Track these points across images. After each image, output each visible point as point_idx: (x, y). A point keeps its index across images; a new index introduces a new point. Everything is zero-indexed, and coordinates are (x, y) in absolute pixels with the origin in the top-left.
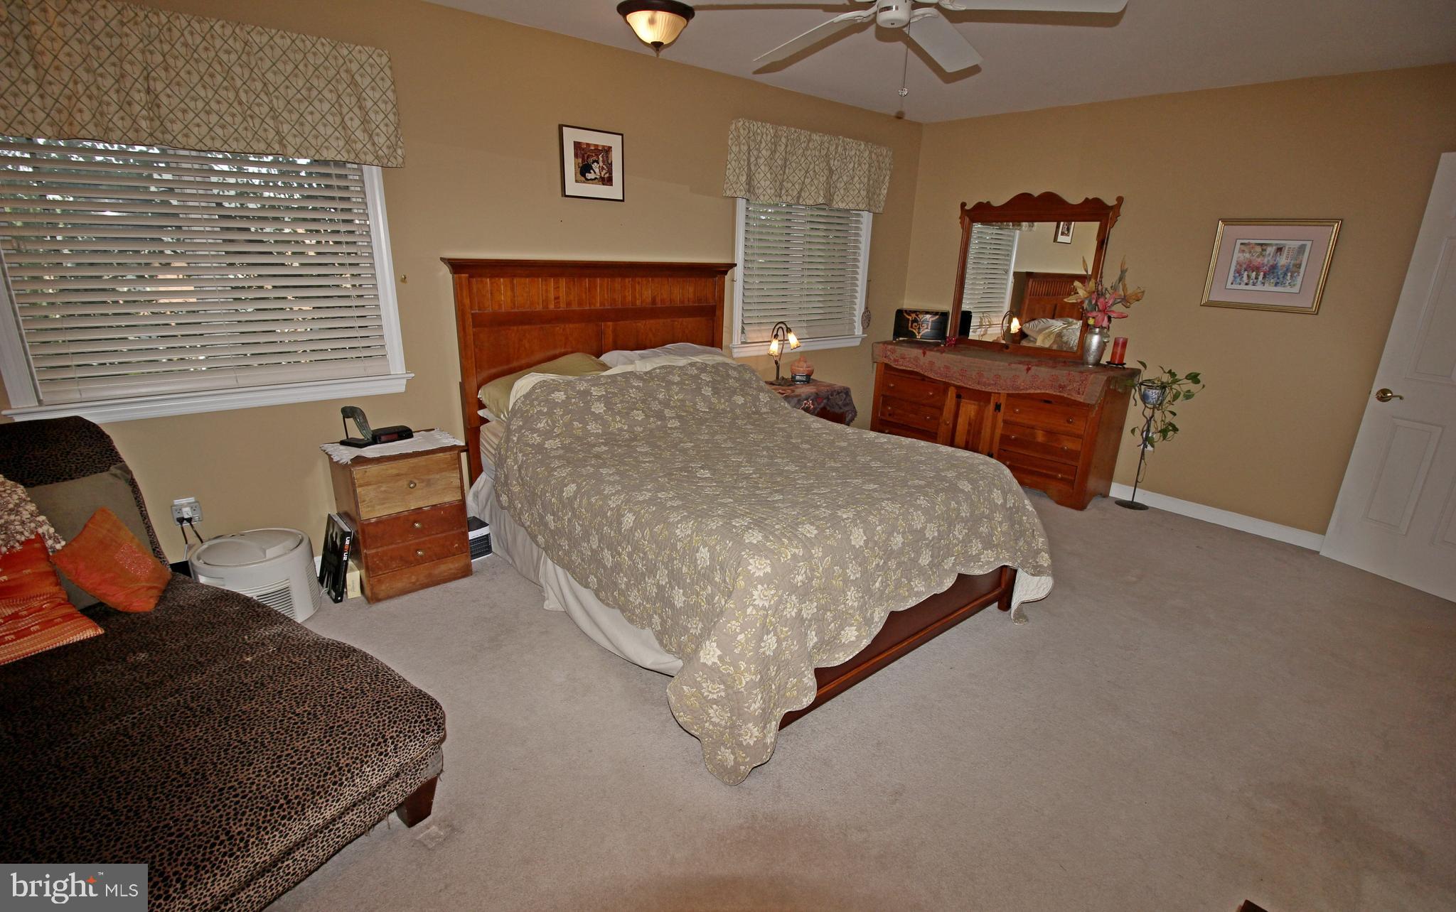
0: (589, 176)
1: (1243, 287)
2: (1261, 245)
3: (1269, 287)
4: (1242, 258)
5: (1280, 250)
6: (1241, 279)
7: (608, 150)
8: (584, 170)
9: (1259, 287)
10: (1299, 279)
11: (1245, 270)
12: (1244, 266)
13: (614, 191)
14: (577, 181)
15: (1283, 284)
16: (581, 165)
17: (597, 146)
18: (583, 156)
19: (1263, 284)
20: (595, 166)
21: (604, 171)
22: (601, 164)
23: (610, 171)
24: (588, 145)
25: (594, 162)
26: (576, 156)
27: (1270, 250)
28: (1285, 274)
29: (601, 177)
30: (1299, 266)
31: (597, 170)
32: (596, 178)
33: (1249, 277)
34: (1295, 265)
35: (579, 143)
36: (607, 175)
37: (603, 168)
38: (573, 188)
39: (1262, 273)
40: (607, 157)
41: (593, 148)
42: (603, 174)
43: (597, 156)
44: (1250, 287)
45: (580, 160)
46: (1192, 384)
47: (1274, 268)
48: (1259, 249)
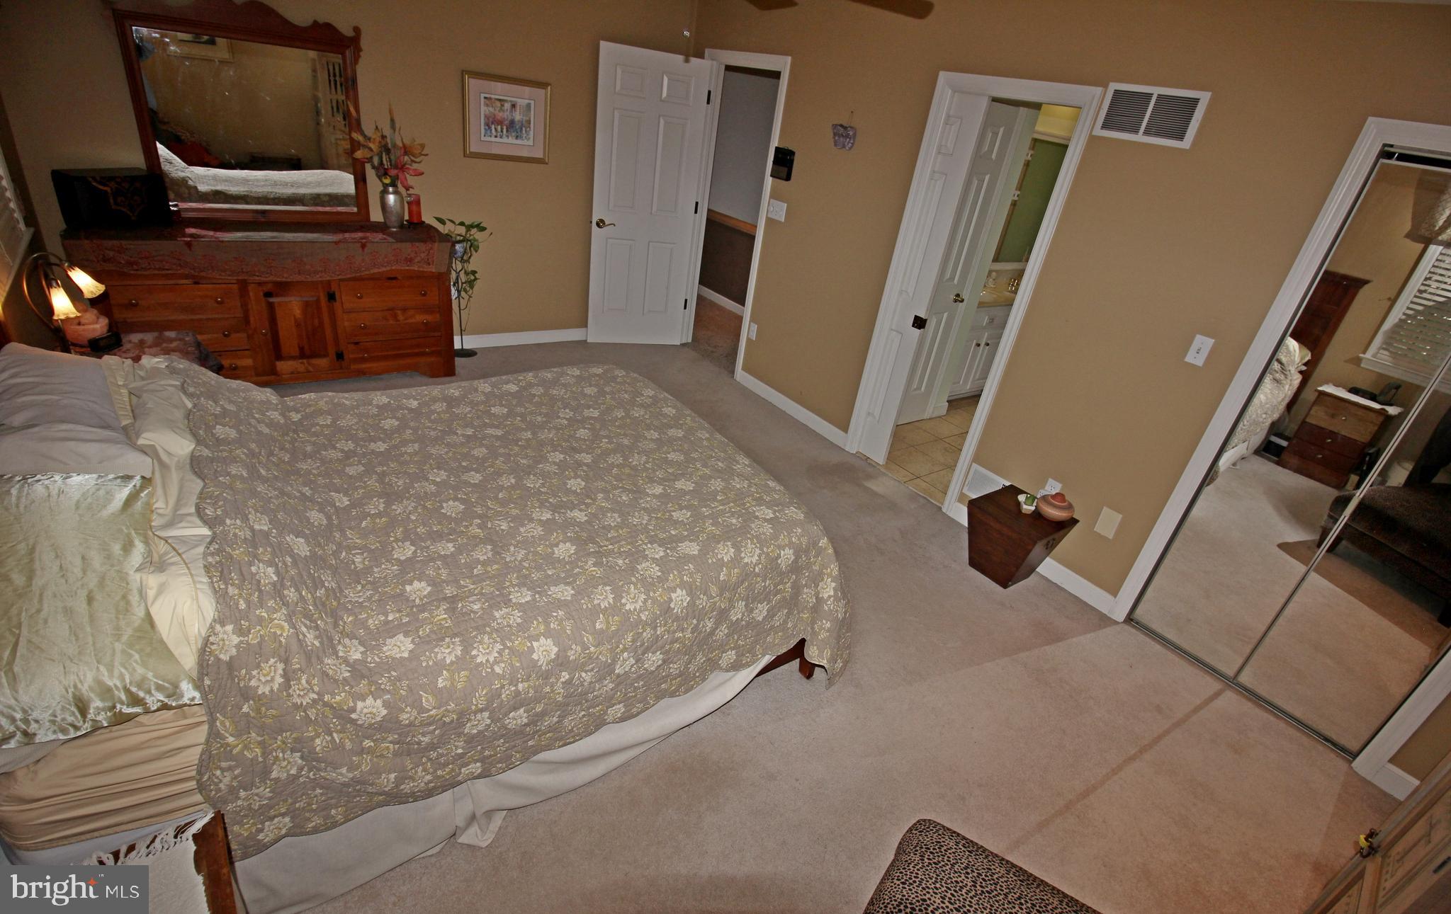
1: (493, 139)
2: (500, 100)
3: (511, 140)
4: (487, 112)
5: (514, 106)
6: (491, 132)
9: (505, 140)
10: (532, 133)
11: (492, 123)
12: (491, 119)
15: (521, 137)
19: (508, 136)
27: (507, 106)
28: (521, 129)
30: (529, 122)
33: (496, 130)
34: (527, 121)
39: (505, 127)
44: (498, 140)
46: (478, 233)
47: (512, 122)
48: (498, 104)
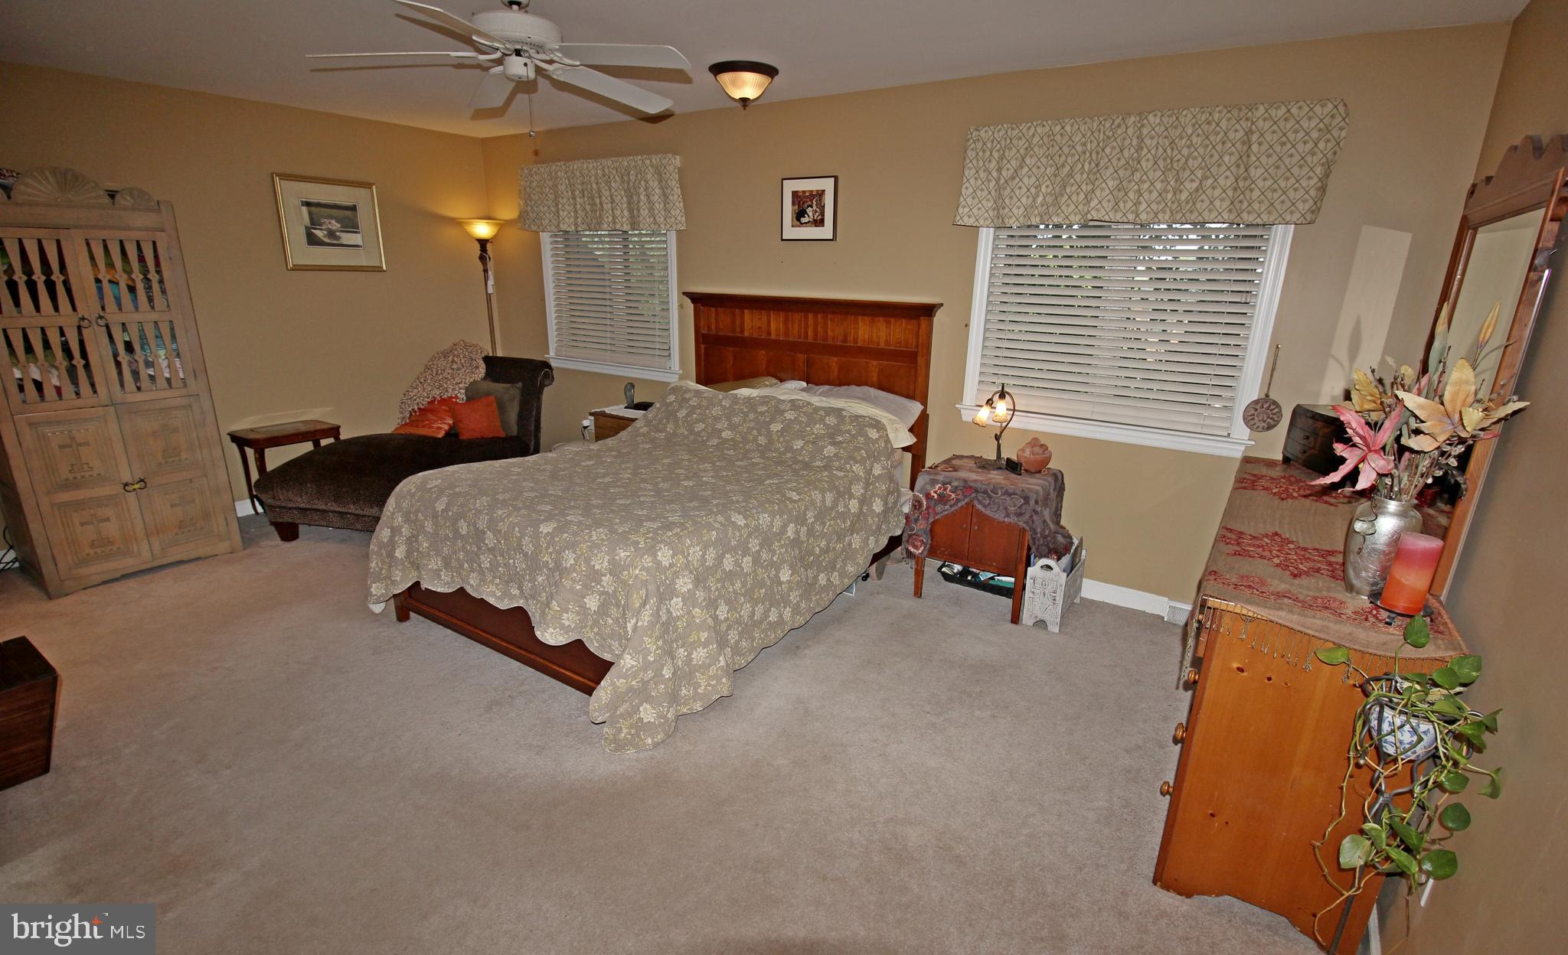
0: (803, 220)
7: (821, 194)
8: (799, 215)
13: (826, 232)
14: (793, 226)
16: (797, 211)
17: (812, 191)
18: (799, 202)
20: (809, 211)
21: (817, 214)
22: (815, 207)
23: (823, 214)
24: (804, 192)
25: (808, 207)
26: (793, 204)
29: (814, 220)
31: (811, 214)
32: (809, 221)
35: (797, 192)
36: (820, 217)
37: (816, 211)
38: (790, 232)
40: (820, 200)
41: (807, 194)
42: (816, 216)
43: (812, 201)
45: (796, 207)
